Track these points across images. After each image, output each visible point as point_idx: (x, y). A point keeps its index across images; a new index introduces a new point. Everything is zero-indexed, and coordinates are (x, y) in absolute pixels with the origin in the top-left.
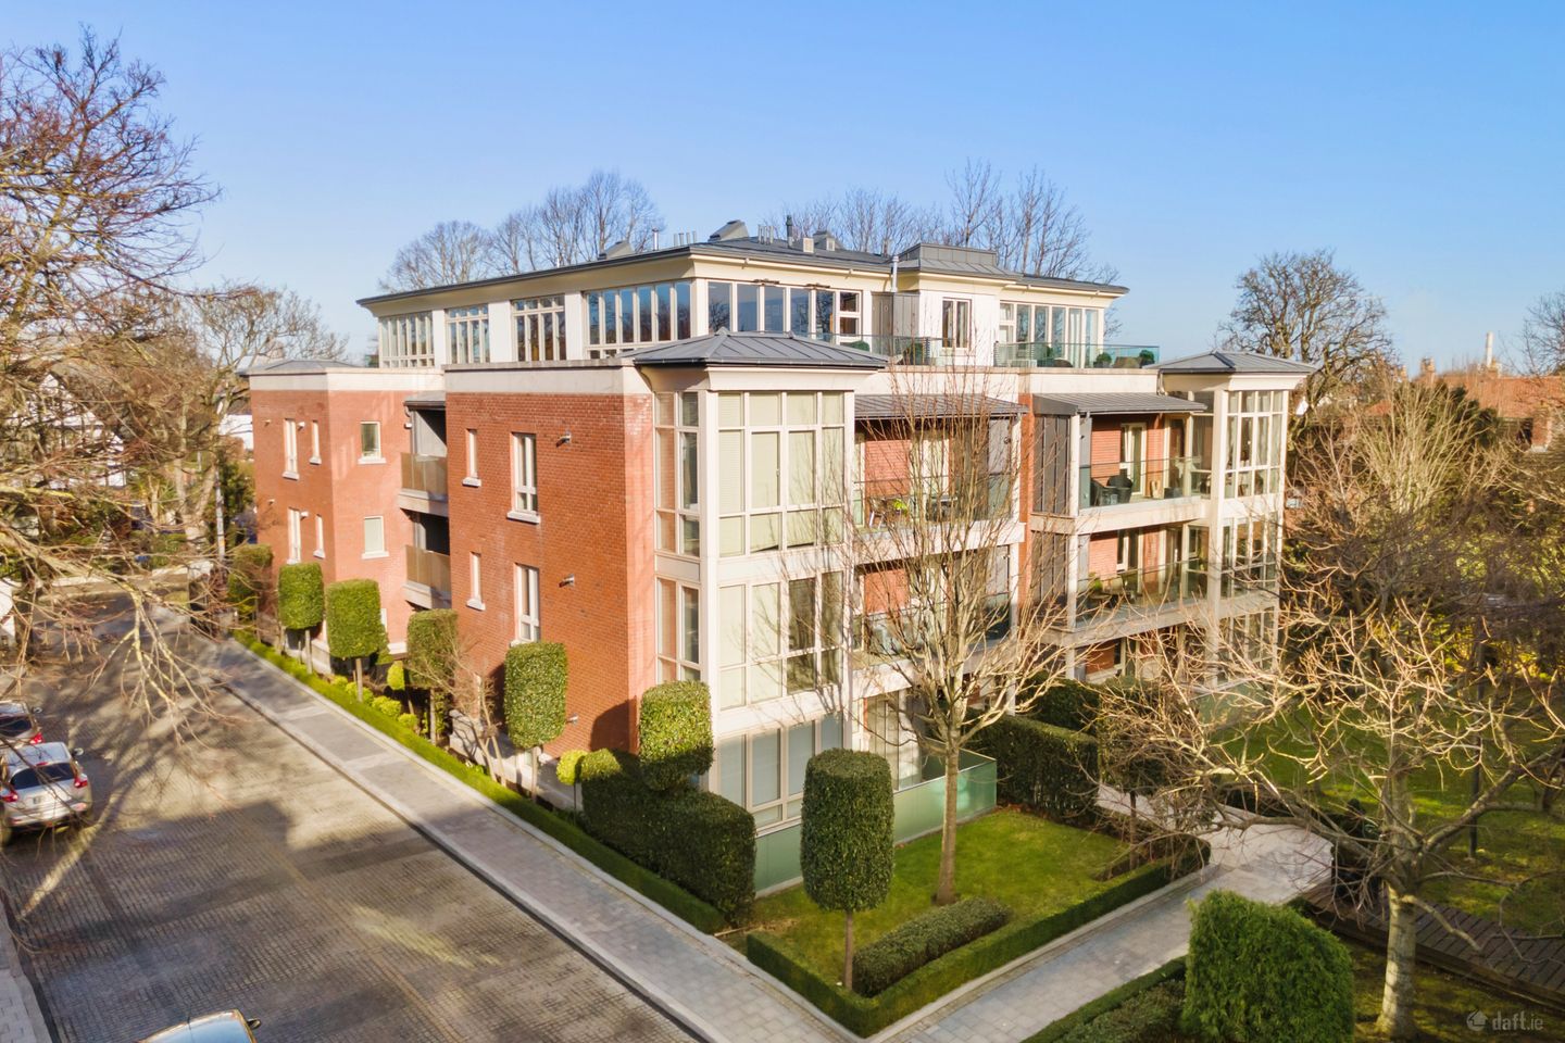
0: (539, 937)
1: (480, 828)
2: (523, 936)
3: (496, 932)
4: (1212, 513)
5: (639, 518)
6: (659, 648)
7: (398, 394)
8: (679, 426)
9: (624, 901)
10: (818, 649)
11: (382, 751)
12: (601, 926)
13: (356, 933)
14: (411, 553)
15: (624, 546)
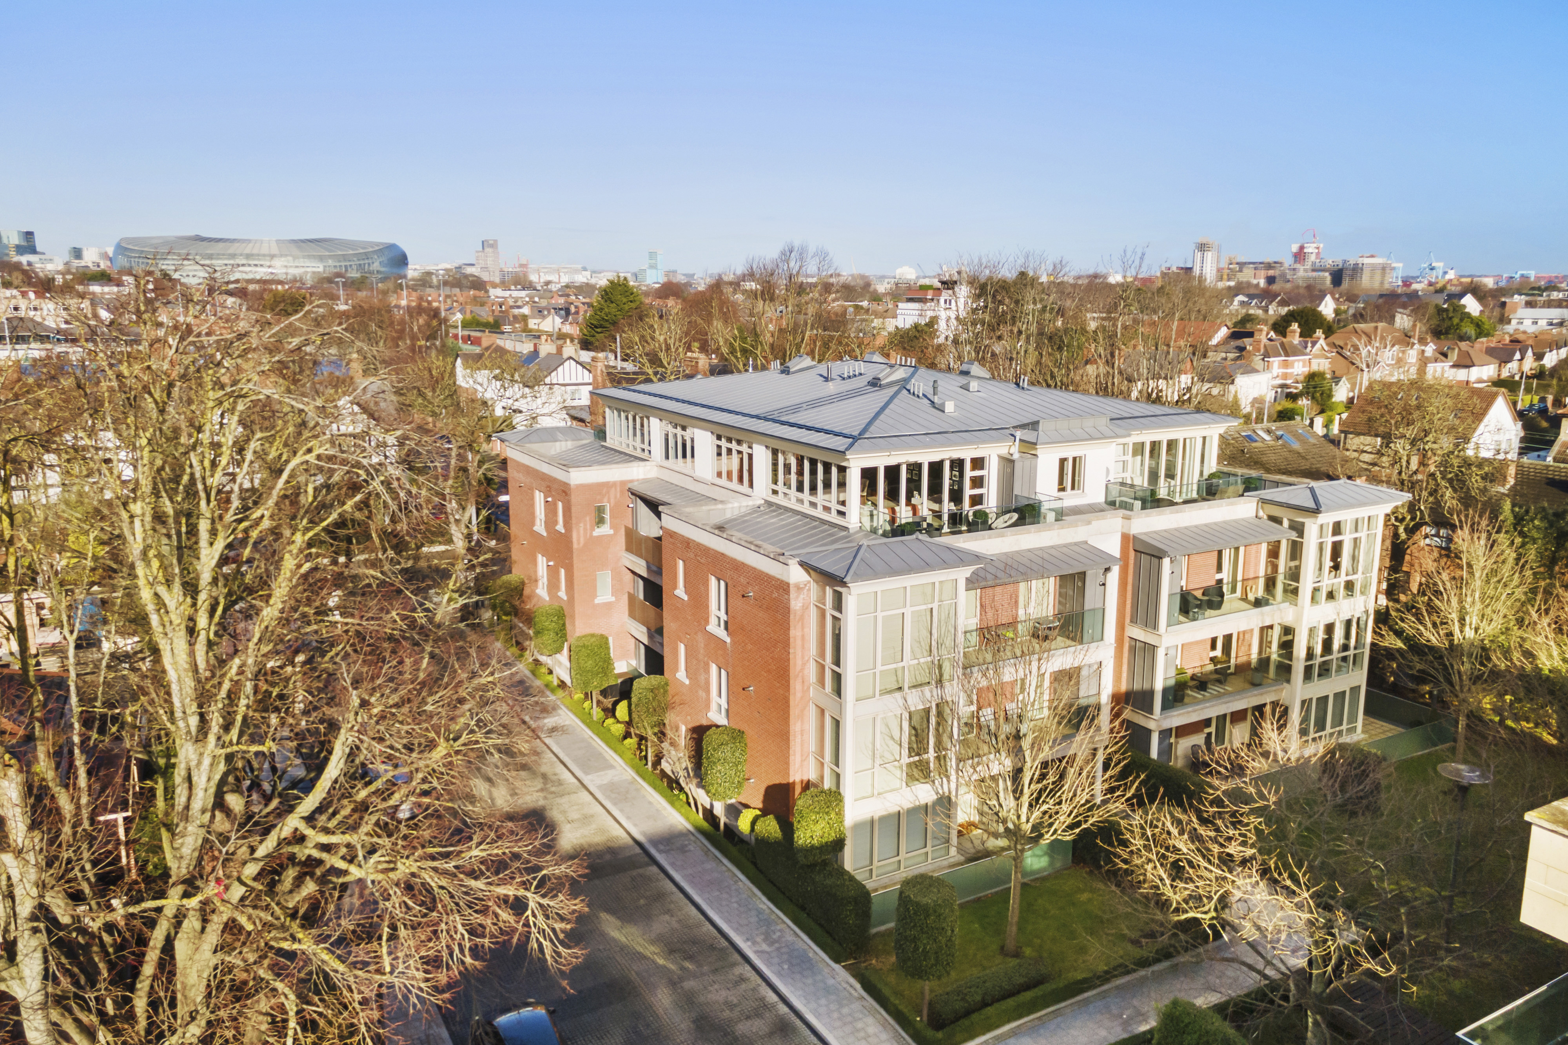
0: (722, 950)
1: (683, 850)
2: (712, 947)
3: (694, 943)
4: (1299, 618)
5: (799, 662)
6: (812, 746)
7: (623, 483)
8: (830, 611)
9: (783, 926)
10: (931, 755)
11: (612, 767)
12: (765, 947)
13: (603, 935)
14: (632, 598)
15: (788, 682)
